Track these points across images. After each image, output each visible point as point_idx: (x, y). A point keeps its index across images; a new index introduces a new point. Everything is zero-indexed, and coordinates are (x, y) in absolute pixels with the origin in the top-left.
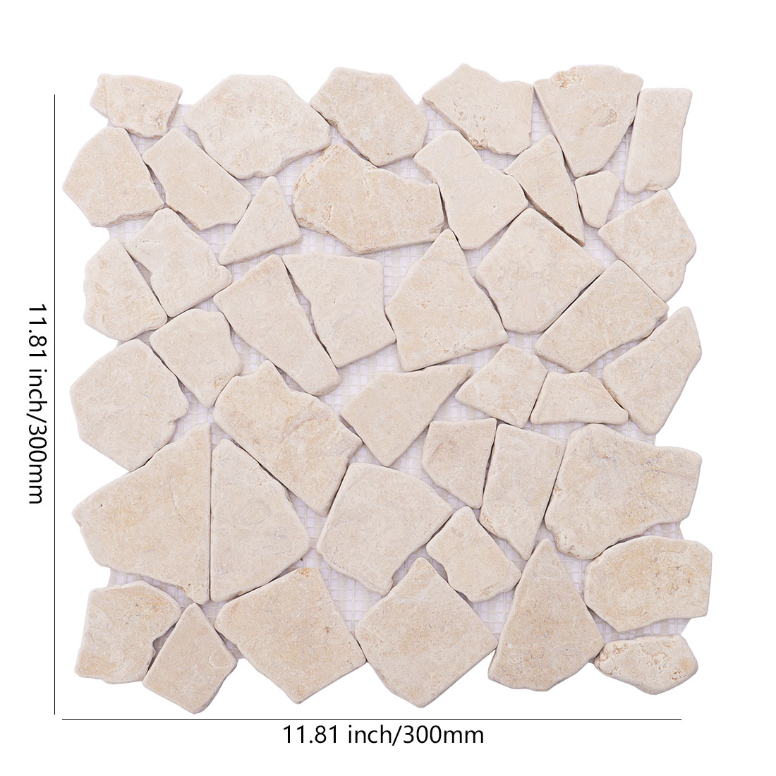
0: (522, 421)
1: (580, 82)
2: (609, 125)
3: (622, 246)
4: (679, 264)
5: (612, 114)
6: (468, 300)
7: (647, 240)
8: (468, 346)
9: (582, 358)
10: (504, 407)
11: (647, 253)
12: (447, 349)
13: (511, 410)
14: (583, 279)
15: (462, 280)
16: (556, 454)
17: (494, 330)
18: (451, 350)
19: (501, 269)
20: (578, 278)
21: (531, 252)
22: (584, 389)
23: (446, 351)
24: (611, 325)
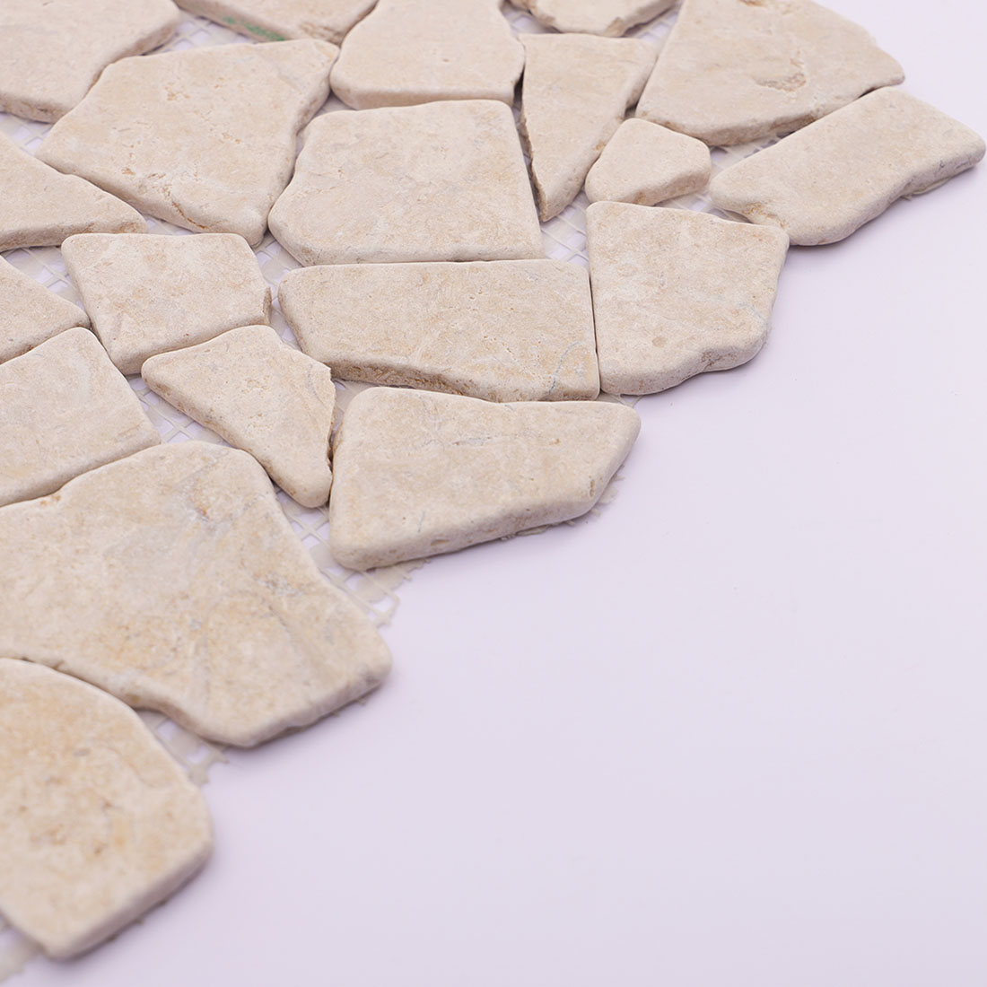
0: (125, 345)
1: (785, 13)
2: (773, 89)
3: (610, 245)
4: (692, 338)
5: (796, 80)
6: (251, 136)
7: (666, 267)
8: (173, 190)
9: (345, 340)
10: (121, 306)
11: (648, 284)
12: (133, 168)
13: (126, 317)
14: (483, 239)
15: (276, 107)
16: (120, 435)
17: (245, 199)
18: (139, 175)
19: (357, 136)
20: (476, 234)
21: (436, 149)
22: (293, 385)
23: (128, 171)
24: (458, 333)
